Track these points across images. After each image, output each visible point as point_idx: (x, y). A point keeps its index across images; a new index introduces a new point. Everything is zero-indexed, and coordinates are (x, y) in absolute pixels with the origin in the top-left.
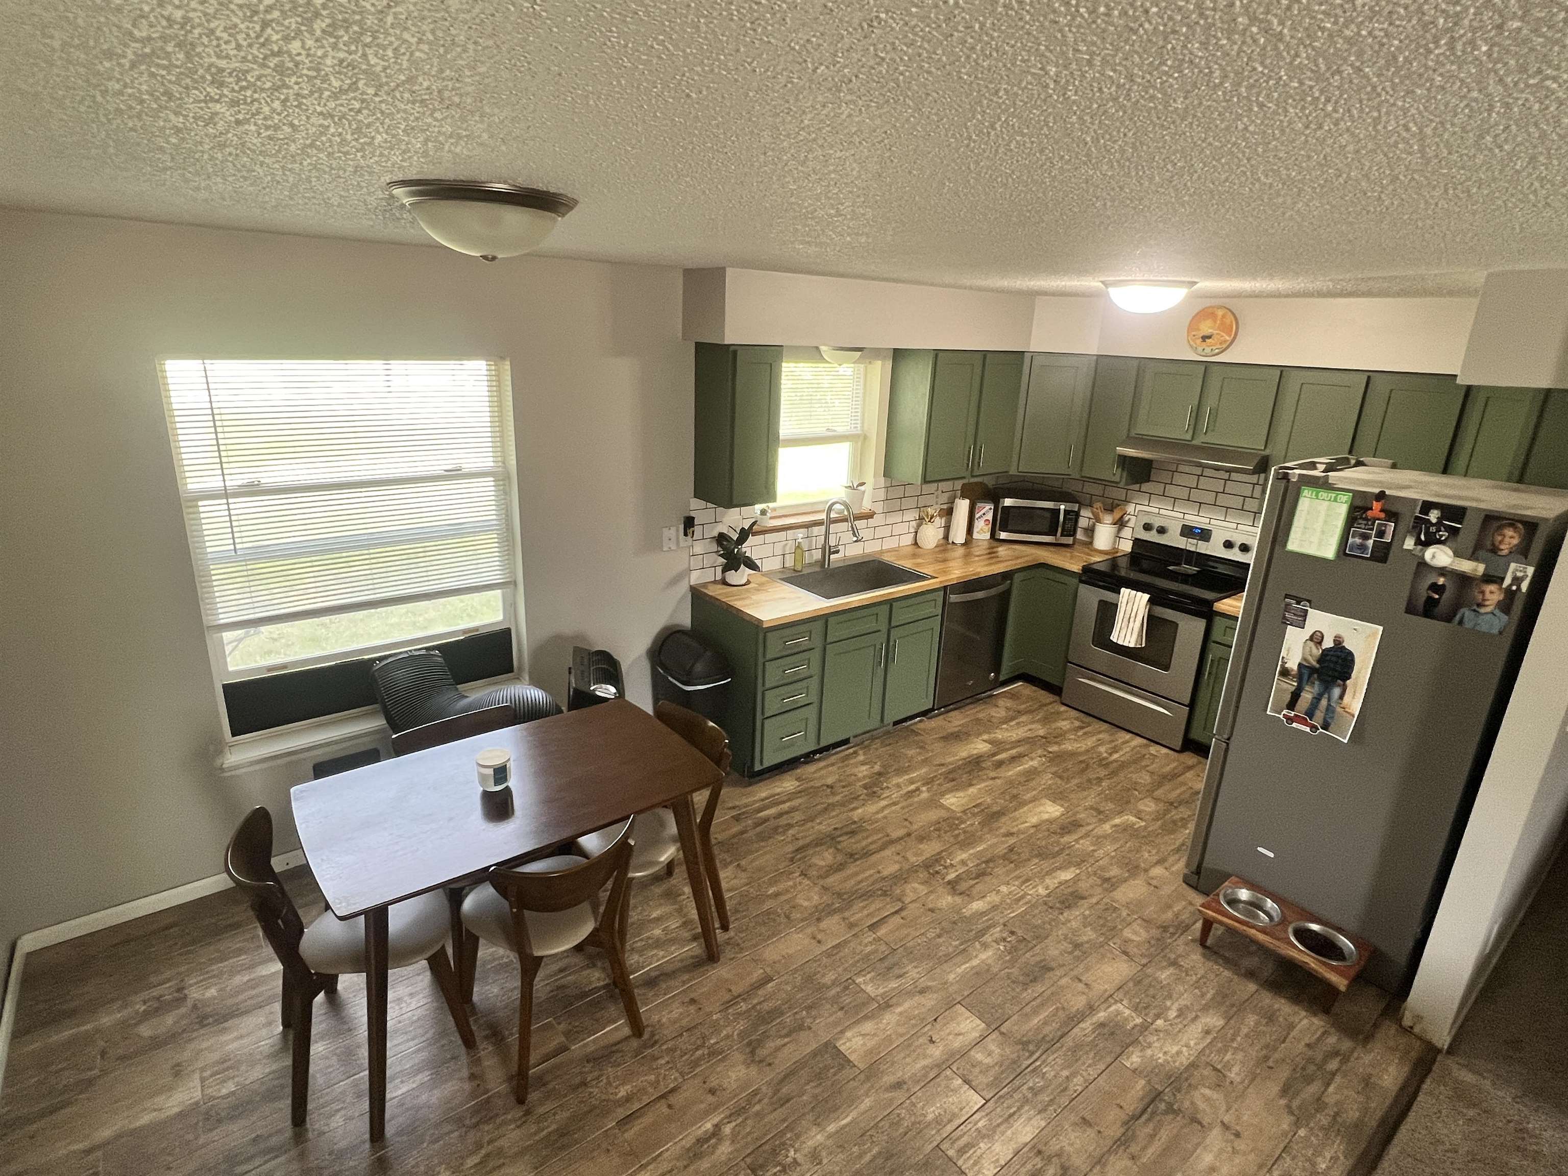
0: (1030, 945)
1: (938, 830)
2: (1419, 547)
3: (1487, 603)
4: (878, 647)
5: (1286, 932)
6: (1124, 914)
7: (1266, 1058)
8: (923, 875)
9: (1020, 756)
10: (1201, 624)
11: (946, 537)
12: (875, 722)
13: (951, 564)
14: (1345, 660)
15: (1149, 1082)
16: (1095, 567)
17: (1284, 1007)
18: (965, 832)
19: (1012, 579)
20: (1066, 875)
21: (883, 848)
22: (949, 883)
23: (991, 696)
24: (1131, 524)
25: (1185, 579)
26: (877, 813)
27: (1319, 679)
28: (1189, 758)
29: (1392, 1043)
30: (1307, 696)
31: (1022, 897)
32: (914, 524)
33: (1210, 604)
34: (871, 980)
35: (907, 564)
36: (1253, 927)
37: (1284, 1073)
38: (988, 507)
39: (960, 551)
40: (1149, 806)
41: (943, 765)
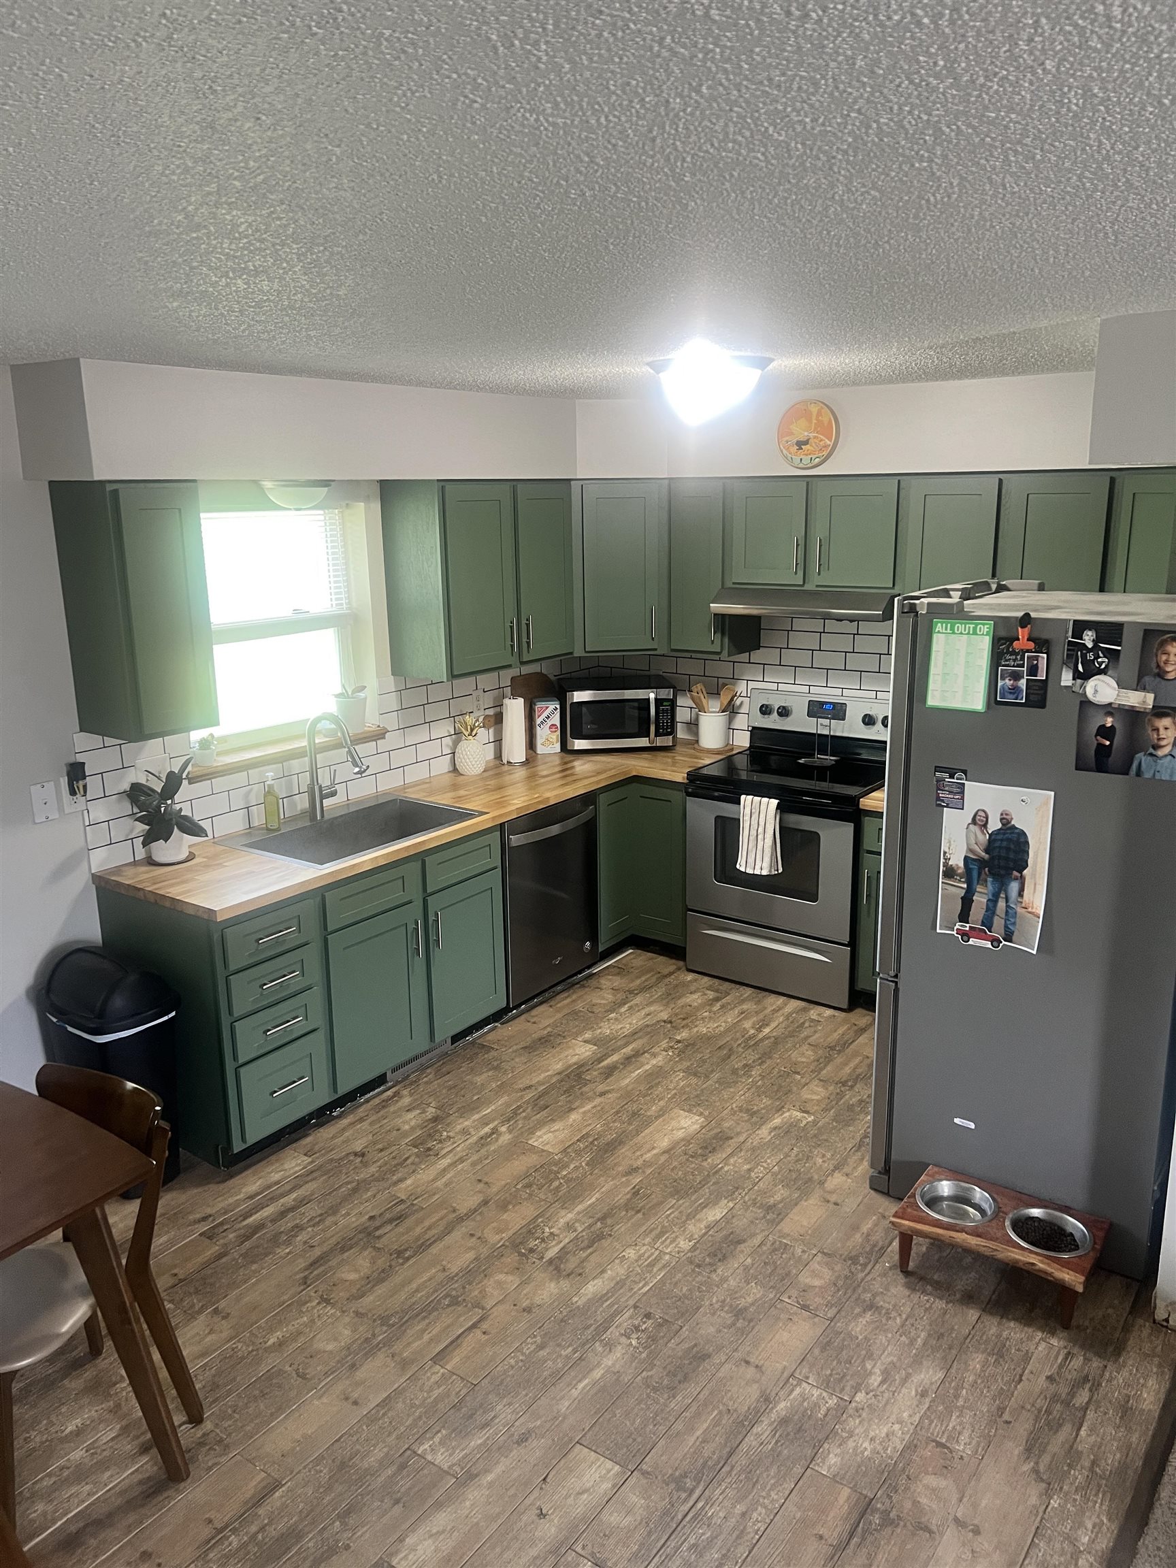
0: (676, 1327)
1: (529, 1186)
2: (1079, 681)
3: (1163, 743)
4: (411, 926)
5: (1004, 1227)
6: (799, 1251)
7: (1001, 1410)
8: (511, 1259)
9: (637, 1054)
10: (848, 829)
11: (499, 755)
12: (420, 1043)
13: (509, 791)
14: (1018, 843)
15: (854, 1489)
16: (705, 771)
17: (1014, 1332)
18: (569, 1181)
19: (594, 803)
20: (715, 1214)
21: (448, 1230)
22: (551, 1261)
23: (591, 976)
24: (745, 709)
25: (821, 773)
26: (435, 1180)
27: (991, 873)
28: (860, 1017)
29: (1147, 1347)
30: (980, 900)
31: (657, 1260)
32: (448, 741)
33: (854, 801)
34: (442, 1443)
35: (443, 800)
36: (962, 1230)
37: (1023, 1428)
38: (552, 707)
39: (521, 773)
40: (815, 1093)
41: (530, 1087)
